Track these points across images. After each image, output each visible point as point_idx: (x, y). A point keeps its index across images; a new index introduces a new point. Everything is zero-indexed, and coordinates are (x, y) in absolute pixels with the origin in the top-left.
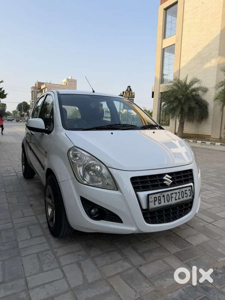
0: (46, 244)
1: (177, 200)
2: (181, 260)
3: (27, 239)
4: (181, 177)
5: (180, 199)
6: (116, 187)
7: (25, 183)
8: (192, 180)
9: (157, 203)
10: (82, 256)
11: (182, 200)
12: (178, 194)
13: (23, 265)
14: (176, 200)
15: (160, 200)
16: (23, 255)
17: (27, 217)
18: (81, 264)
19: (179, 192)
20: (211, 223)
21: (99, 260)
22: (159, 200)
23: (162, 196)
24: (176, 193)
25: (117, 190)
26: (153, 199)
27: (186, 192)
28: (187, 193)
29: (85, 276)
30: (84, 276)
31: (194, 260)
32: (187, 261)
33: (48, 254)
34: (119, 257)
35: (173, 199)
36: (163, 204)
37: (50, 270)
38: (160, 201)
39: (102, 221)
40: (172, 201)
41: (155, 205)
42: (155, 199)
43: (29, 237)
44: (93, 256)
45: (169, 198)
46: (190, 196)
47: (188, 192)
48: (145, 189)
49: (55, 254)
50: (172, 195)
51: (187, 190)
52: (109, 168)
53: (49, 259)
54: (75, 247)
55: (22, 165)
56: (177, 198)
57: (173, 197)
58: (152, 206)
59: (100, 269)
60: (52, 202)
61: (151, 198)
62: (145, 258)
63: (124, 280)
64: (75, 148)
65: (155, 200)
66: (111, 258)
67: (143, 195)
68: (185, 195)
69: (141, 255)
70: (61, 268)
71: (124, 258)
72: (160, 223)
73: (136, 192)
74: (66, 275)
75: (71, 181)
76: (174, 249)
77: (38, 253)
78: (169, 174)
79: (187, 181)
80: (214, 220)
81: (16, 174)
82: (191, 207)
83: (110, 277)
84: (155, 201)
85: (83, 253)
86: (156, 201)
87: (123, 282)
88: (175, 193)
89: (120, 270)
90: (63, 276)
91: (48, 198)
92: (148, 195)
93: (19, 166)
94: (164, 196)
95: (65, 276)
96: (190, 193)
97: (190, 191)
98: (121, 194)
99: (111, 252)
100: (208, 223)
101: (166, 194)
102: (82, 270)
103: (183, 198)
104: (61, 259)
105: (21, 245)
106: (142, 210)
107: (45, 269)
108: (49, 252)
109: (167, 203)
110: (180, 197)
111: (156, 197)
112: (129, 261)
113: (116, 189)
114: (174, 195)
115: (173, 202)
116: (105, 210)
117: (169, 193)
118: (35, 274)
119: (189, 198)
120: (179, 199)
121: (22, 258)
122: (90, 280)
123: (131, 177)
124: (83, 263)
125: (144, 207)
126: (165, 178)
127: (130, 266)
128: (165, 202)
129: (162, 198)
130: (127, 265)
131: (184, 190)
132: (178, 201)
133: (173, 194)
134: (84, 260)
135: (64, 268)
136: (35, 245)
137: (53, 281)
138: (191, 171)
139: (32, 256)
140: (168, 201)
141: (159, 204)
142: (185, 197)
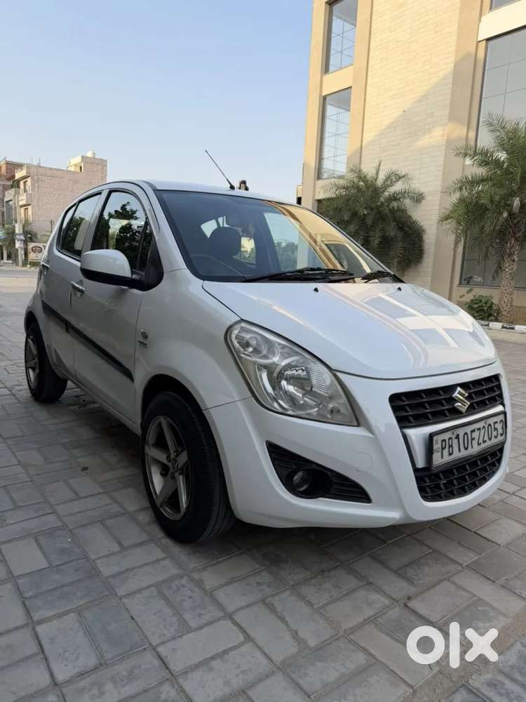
0: (167, 562)
2: (488, 579)
3: (113, 554)
4: (482, 392)
5: (486, 441)
6: (356, 417)
7: (41, 413)
8: (499, 399)
9: (446, 452)
10: (269, 586)
11: (489, 443)
12: (482, 432)
13: (133, 619)
14: (479, 444)
16: (121, 591)
17: (86, 497)
18: (272, 604)
19: (484, 427)
20: (514, 494)
21: (309, 591)
22: (449, 446)
23: (454, 436)
24: (479, 429)
25: (358, 425)
26: (439, 445)
27: (496, 426)
28: (497, 429)
29: (296, 632)
30: (294, 634)
31: (516, 577)
32: (502, 580)
33: (183, 586)
34: (352, 582)
35: (475, 443)
36: (457, 455)
37: (207, 624)
38: (451, 449)
39: (320, 499)
40: (472, 447)
41: (442, 457)
42: (444, 444)
43: (116, 548)
44: (292, 583)
45: (468, 440)
46: (501, 435)
47: (499, 426)
48: (421, 420)
49: (199, 584)
50: (474, 434)
51: (496, 422)
52: (338, 374)
53: (191, 597)
54: (241, 565)
55: (27, 368)
56: (481, 441)
57: (474, 439)
58: (439, 459)
59: (321, 613)
60: (168, 457)
61: (437, 442)
62: (409, 581)
63: (387, 634)
64: (243, 325)
65: (444, 446)
66: (337, 586)
67: (417, 434)
68: (494, 433)
69: (399, 572)
70: (230, 617)
71: (365, 583)
72: (447, 498)
73: (401, 428)
74: (251, 633)
76: (468, 557)
77: (157, 585)
78: (464, 386)
79: (493, 402)
80: (519, 488)
81: (9, 393)
82: (499, 461)
83: (354, 630)
84: (443, 449)
85: (265, 577)
86: (445, 448)
87: (388, 639)
89: (369, 612)
90: (244, 638)
91: (151, 448)
92: (431, 436)
93: (8, 373)
94: (457, 437)
95: (248, 638)
96: (502, 428)
97: (501, 423)
98: (371, 435)
99: (329, 570)
100: (508, 495)
101: (461, 432)
102: (282, 619)
103: (490, 439)
104: (221, 595)
105: (106, 569)
106: (416, 470)
107: (193, 624)
108: (184, 581)
109: (464, 453)
110: (486, 438)
111: (445, 440)
112: (379, 590)
113: (356, 424)
114: (476, 434)
115: (475, 449)
116: (329, 473)
117: (468, 429)
118: (174, 638)
119: (500, 438)
120: (484, 442)
121: (124, 600)
122: (312, 643)
123: (392, 393)
124: (276, 602)
125: (421, 463)
126: (456, 394)
127: (387, 602)
128: (460, 451)
129: (455, 441)
130: (379, 600)
131: (491, 421)
132: (483, 446)
133: (474, 431)
134: (275, 594)
135: (238, 618)
136: (141, 567)
137: (225, 652)
138: (496, 378)
139: (146, 593)
140: (466, 449)
141: (450, 454)
142: (493, 438)
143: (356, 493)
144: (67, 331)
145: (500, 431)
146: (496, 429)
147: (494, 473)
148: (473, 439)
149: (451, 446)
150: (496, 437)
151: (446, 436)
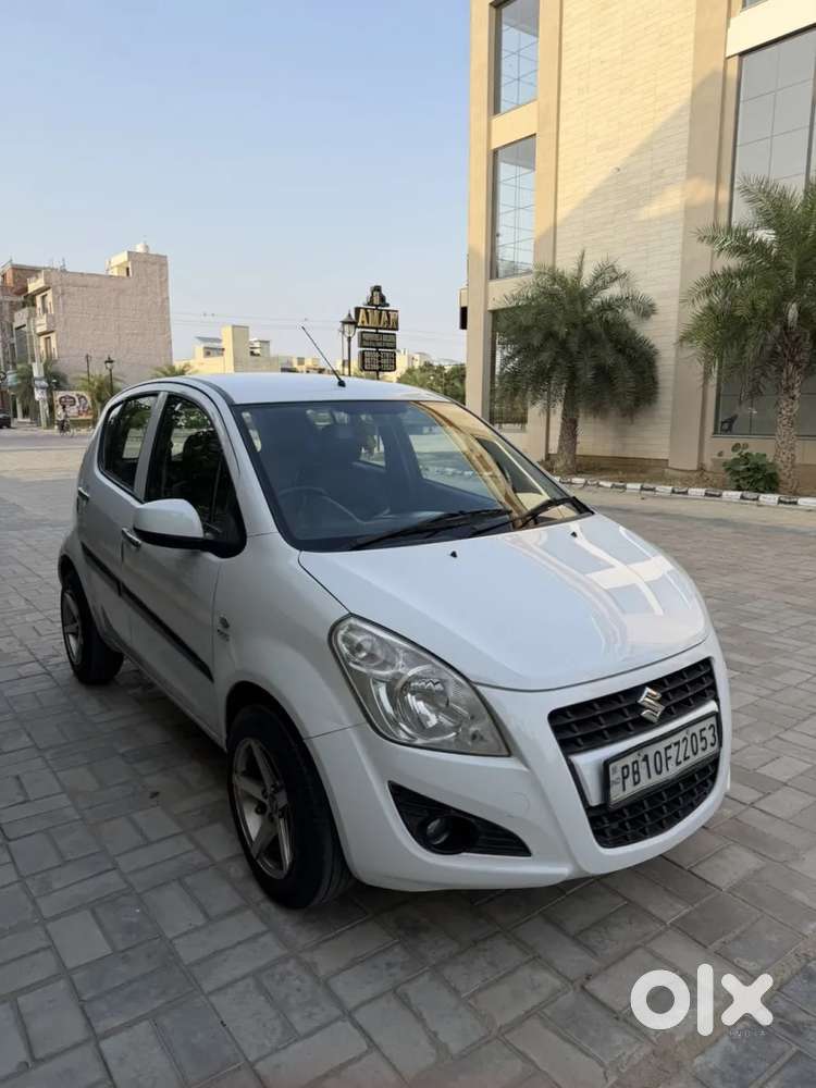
0: (268, 939)
1: (680, 763)
2: (700, 943)
3: (197, 929)
4: (683, 688)
5: (688, 758)
6: (505, 745)
8: (711, 692)
9: (629, 781)
10: (402, 968)
11: (693, 759)
12: (683, 746)
13: (225, 1025)
14: (678, 763)
15: (638, 772)
16: (208, 987)
17: (159, 841)
18: (406, 995)
19: (685, 739)
20: (752, 805)
21: (454, 973)
22: (634, 773)
23: (641, 758)
24: (677, 744)
25: (509, 755)
26: (619, 774)
27: (704, 734)
28: (705, 738)
29: (435, 1034)
30: (432, 1036)
31: (738, 938)
32: (717, 944)
33: (289, 974)
34: (513, 955)
35: (672, 763)
36: (645, 783)
37: (319, 1029)
38: (636, 777)
39: (465, 854)
40: (668, 769)
41: (624, 789)
42: (625, 770)
43: (200, 920)
44: (434, 962)
45: (662, 760)
46: (712, 745)
47: (708, 734)
48: (593, 741)
49: (310, 968)
50: (669, 751)
51: (704, 729)
52: (479, 687)
53: (299, 990)
54: (367, 938)
55: (65, 635)
56: (681, 758)
57: (670, 758)
58: (618, 794)
59: (470, 1005)
60: (264, 792)
61: (615, 770)
62: (591, 950)
63: (556, 1032)
64: (352, 621)
65: (626, 774)
66: (492, 964)
67: (588, 761)
68: (701, 745)
69: (578, 939)
70: (348, 1015)
71: (531, 956)
72: (636, 839)
73: (566, 755)
74: (377, 1039)
75: (353, 735)
76: (673, 910)
77: (255, 974)
78: (653, 684)
79: (700, 698)
80: (761, 795)
81: (44, 670)
82: (713, 778)
83: (511, 1027)
84: (624, 778)
85: (398, 954)
86: (628, 776)
87: (554, 1038)
88: (675, 744)
89: (533, 1000)
90: (369, 1046)
91: (241, 778)
92: (606, 764)
94: (646, 759)
95: (373, 1045)
96: (714, 735)
97: (712, 729)
98: (525, 769)
99: (485, 940)
100: (743, 807)
101: (650, 751)
102: (419, 1017)
103: (695, 754)
104: (338, 985)
105: (188, 952)
106: (588, 809)
107: (301, 1027)
108: (291, 966)
109: (656, 779)
110: (689, 753)
111: (627, 767)
112: (549, 966)
113: (506, 753)
114: (672, 752)
115: (672, 771)
116: (473, 821)
117: (661, 747)
118: (277, 1050)
119: (711, 750)
120: (686, 759)
121: (213, 999)
122: (455, 1047)
123: (554, 708)
124: (411, 990)
125: (594, 800)
126: (643, 699)
127: (557, 983)
128: (649, 776)
129: (643, 765)
130: (548, 980)
131: (696, 729)
132: (685, 765)
133: (670, 747)
134: (413, 979)
135: (360, 1017)
136: (234, 947)
137: (343, 1066)
138: (707, 662)
139: (241, 986)
140: (659, 773)
141: (636, 784)
142: (700, 751)
143: (509, 844)
144: (120, 594)
145: (710, 739)
146: (703, 738)
147: (706, 795)
148: (668, 758)
149: (637, 772)
150: (704, 749)
151: (628, 760)
